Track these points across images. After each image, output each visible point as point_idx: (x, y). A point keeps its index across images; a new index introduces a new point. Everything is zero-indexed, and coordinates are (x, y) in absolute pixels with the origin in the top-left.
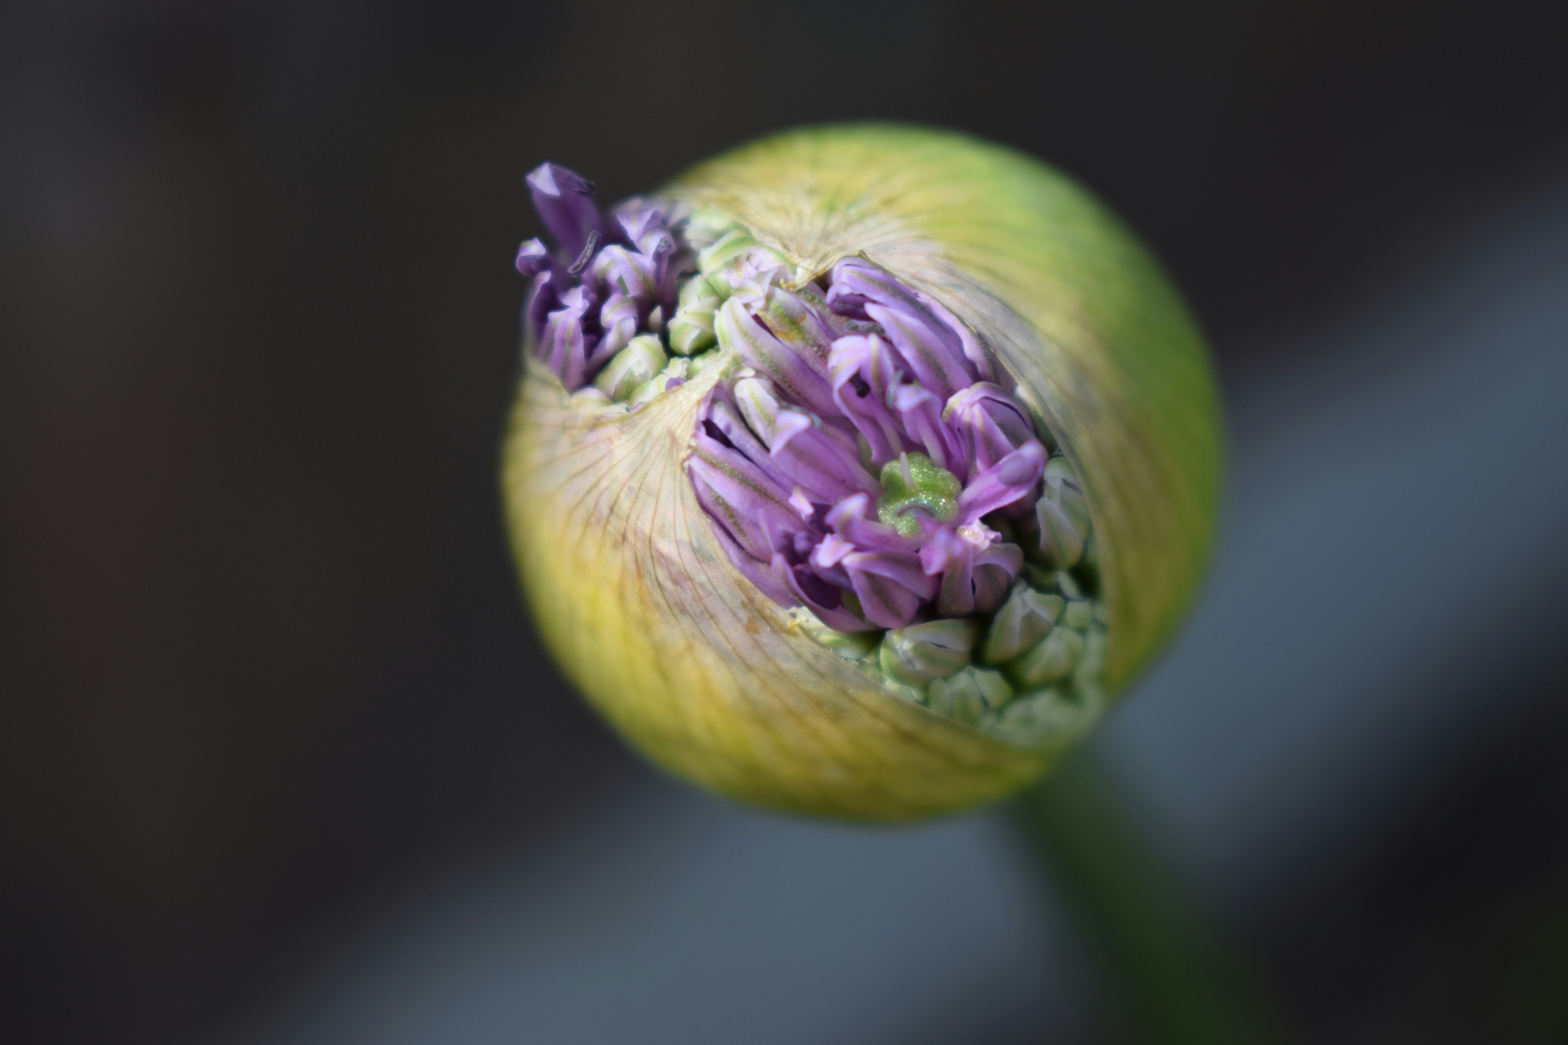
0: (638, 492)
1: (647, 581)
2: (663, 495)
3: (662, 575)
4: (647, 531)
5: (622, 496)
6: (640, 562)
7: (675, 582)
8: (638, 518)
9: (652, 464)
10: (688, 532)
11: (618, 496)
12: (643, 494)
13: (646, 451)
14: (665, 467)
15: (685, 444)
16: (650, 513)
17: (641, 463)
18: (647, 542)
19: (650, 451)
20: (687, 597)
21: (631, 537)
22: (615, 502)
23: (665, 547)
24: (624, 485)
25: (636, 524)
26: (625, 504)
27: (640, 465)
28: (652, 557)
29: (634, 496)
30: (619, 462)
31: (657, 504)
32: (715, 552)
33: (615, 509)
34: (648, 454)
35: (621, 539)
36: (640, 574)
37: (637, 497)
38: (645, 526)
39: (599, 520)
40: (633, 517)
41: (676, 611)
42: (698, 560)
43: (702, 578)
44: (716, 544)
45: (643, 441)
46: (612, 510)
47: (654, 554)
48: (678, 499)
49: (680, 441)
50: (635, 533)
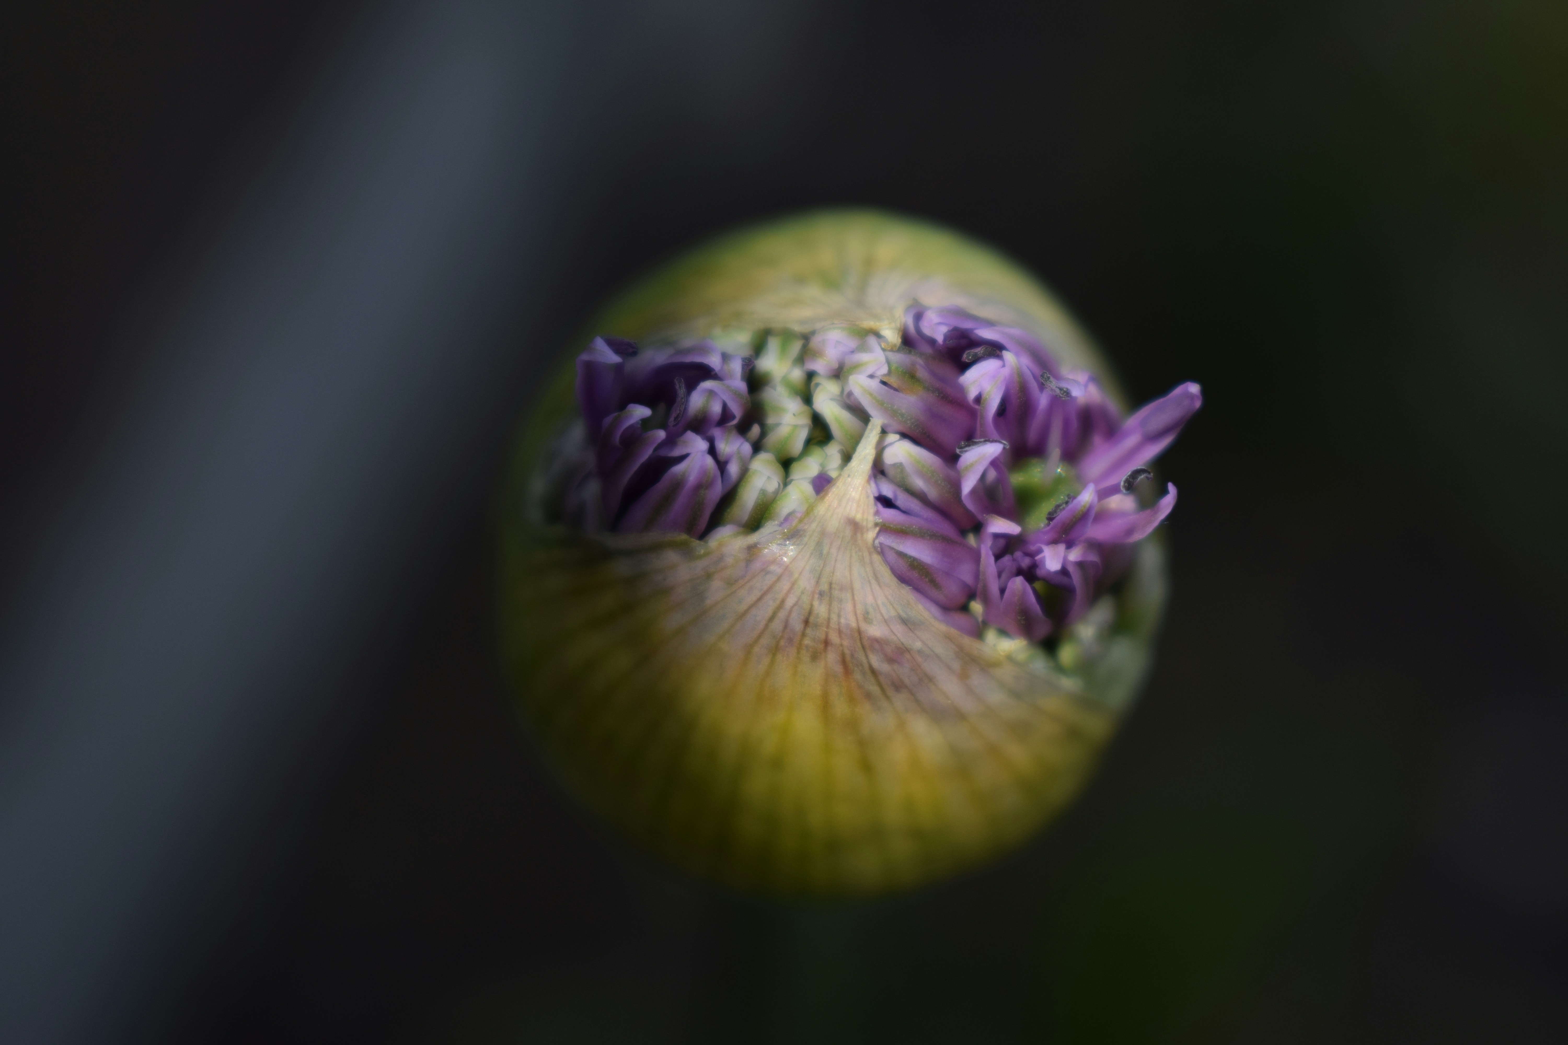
0: (831, 594)
1: (858, 676)
2: (857, 585)
3: (876, 661)
4: (854, 624)
5: (816, 603)
6: (848, 658)
7: (891, 660)
8: (839, 616)
9: (836, 560)
10: (894, 607)
11: (812, 605)
12: (836, 593)
13: (825, 552)
14: (851, 556)
15: (871, 524)
16: (849, 607)
17: (824, 565)
18: (856, 635)
19: (830, 548)
20: (904, 672)
21: (834, 638)
22: (810, 613)
23: (875, 631)
24: (813, 593)
25: (839, 623)
26: (821, 609)
27: (823, 567)
28: (864, 647)
29: (828, 598)
30: (801, 573)
31: (853, 595)
32: (921, 615)
33: (812, 619)
34: (828, 553)
35: (821, 646)
36: (847, 671)
37: (831, 598)
38: (849, 619)
39: (790, 640)
40: (834, 617)
41: (890, 692)
42: (911, 630)
43: (918, 645)
44: (920, 607)
45: (819, 544)
46: (806, 622)
47: (866, 643)
48: (873, 581)
49: (864, 523)
50: (840, 632)
